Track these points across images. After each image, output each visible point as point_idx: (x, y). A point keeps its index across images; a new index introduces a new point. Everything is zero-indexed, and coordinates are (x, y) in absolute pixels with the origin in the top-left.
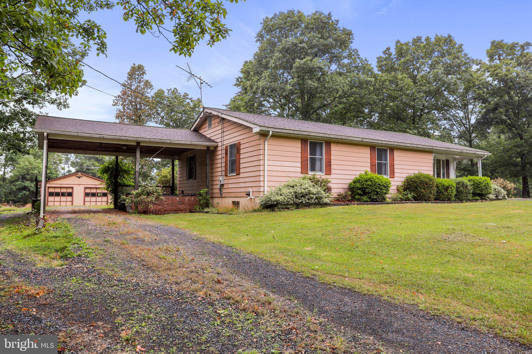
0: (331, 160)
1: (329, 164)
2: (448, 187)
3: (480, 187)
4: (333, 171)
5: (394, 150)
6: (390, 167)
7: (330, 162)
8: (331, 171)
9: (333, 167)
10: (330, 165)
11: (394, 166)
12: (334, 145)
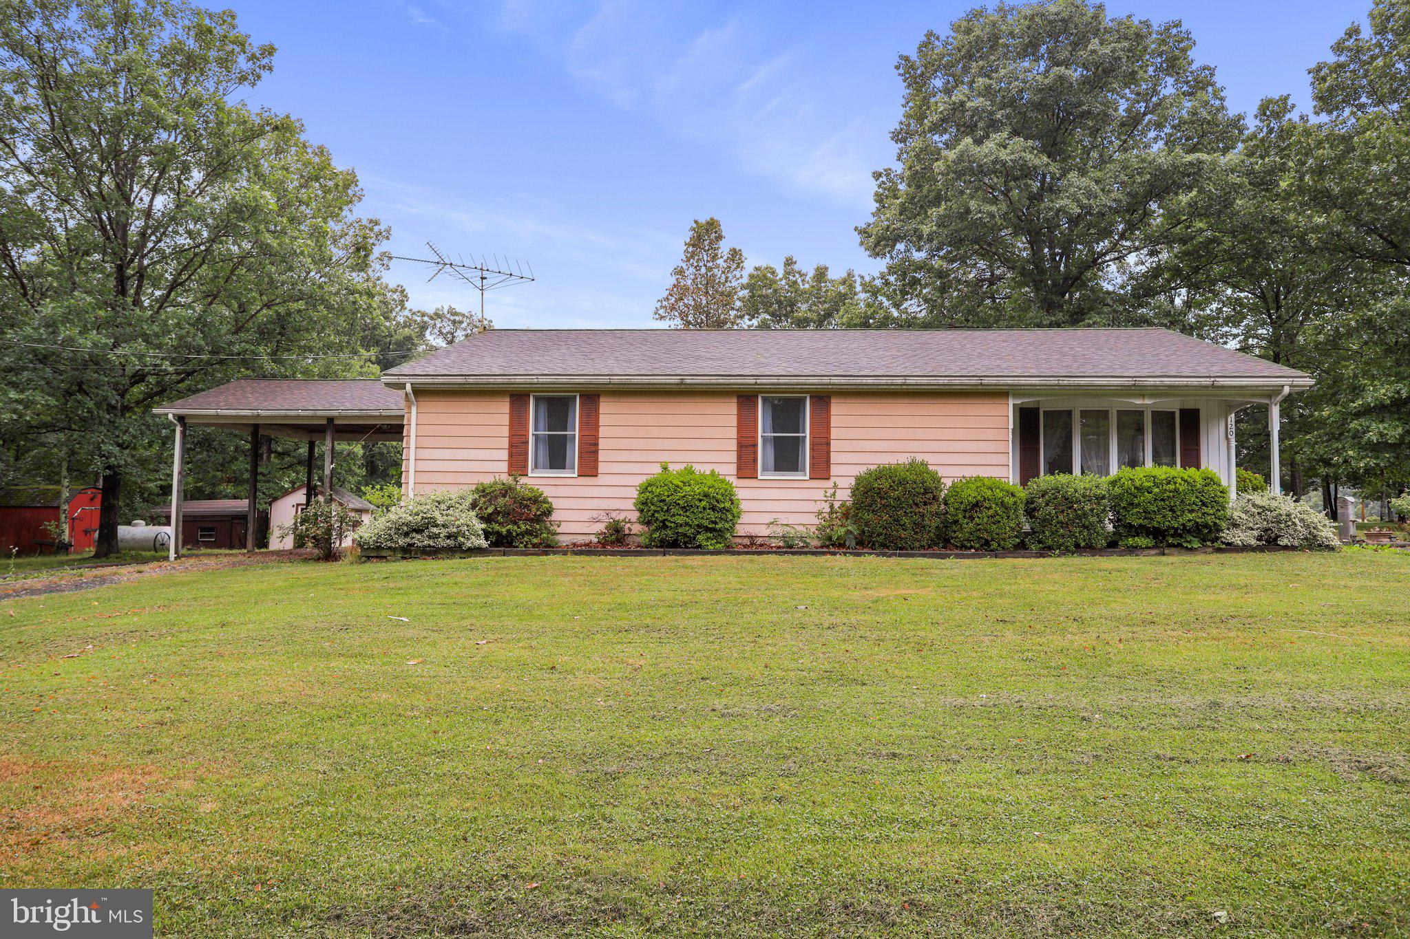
0: (597, 438)
1: (592, 448)
2: (976, 505)
3: (1139, 505)
4: (602, 468)
5: (829, 397)
6: (812, 449)
7: (596, 444)
8: (597, 468)
9: (602, 456)
10: (596, 452)
11: (828, 444)
12: (607, 400)
